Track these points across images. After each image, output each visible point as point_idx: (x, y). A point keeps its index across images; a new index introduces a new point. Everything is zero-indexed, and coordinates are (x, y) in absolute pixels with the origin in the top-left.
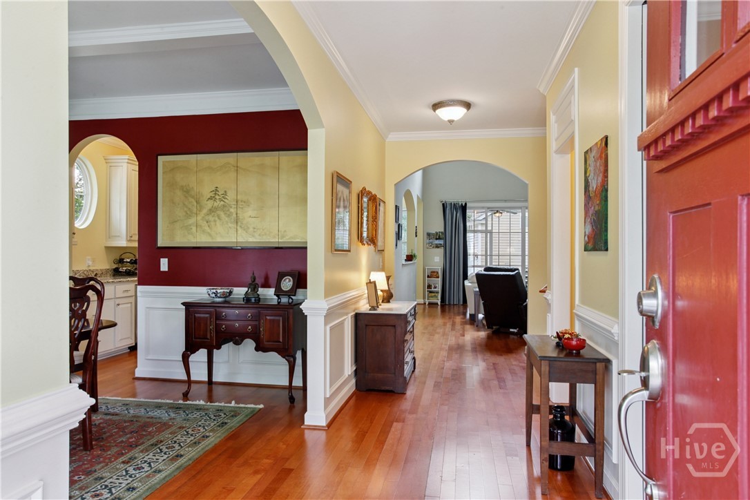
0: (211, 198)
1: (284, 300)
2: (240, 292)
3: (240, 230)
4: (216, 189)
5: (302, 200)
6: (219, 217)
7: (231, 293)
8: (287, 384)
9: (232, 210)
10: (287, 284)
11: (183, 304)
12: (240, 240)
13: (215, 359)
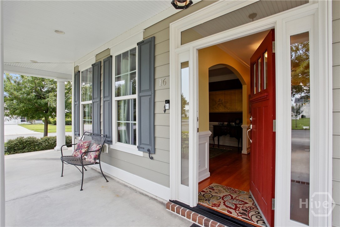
0: (218, 101)
1: (237, 125)
2: (226, 123)
3: (226, 109)
4: (220, 99)
5: (241, 101)
6: (221, 106)
7: (224, 123)
8: (237, 146)
9: (224, 104)
10: (238, 122)
11: (213, 126)
12: (226, 111)
13: (220, 139)
